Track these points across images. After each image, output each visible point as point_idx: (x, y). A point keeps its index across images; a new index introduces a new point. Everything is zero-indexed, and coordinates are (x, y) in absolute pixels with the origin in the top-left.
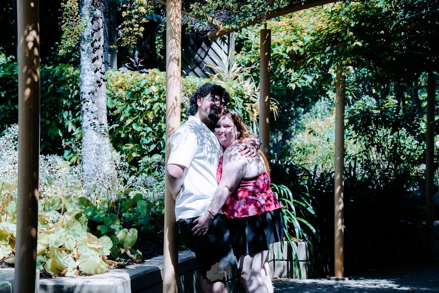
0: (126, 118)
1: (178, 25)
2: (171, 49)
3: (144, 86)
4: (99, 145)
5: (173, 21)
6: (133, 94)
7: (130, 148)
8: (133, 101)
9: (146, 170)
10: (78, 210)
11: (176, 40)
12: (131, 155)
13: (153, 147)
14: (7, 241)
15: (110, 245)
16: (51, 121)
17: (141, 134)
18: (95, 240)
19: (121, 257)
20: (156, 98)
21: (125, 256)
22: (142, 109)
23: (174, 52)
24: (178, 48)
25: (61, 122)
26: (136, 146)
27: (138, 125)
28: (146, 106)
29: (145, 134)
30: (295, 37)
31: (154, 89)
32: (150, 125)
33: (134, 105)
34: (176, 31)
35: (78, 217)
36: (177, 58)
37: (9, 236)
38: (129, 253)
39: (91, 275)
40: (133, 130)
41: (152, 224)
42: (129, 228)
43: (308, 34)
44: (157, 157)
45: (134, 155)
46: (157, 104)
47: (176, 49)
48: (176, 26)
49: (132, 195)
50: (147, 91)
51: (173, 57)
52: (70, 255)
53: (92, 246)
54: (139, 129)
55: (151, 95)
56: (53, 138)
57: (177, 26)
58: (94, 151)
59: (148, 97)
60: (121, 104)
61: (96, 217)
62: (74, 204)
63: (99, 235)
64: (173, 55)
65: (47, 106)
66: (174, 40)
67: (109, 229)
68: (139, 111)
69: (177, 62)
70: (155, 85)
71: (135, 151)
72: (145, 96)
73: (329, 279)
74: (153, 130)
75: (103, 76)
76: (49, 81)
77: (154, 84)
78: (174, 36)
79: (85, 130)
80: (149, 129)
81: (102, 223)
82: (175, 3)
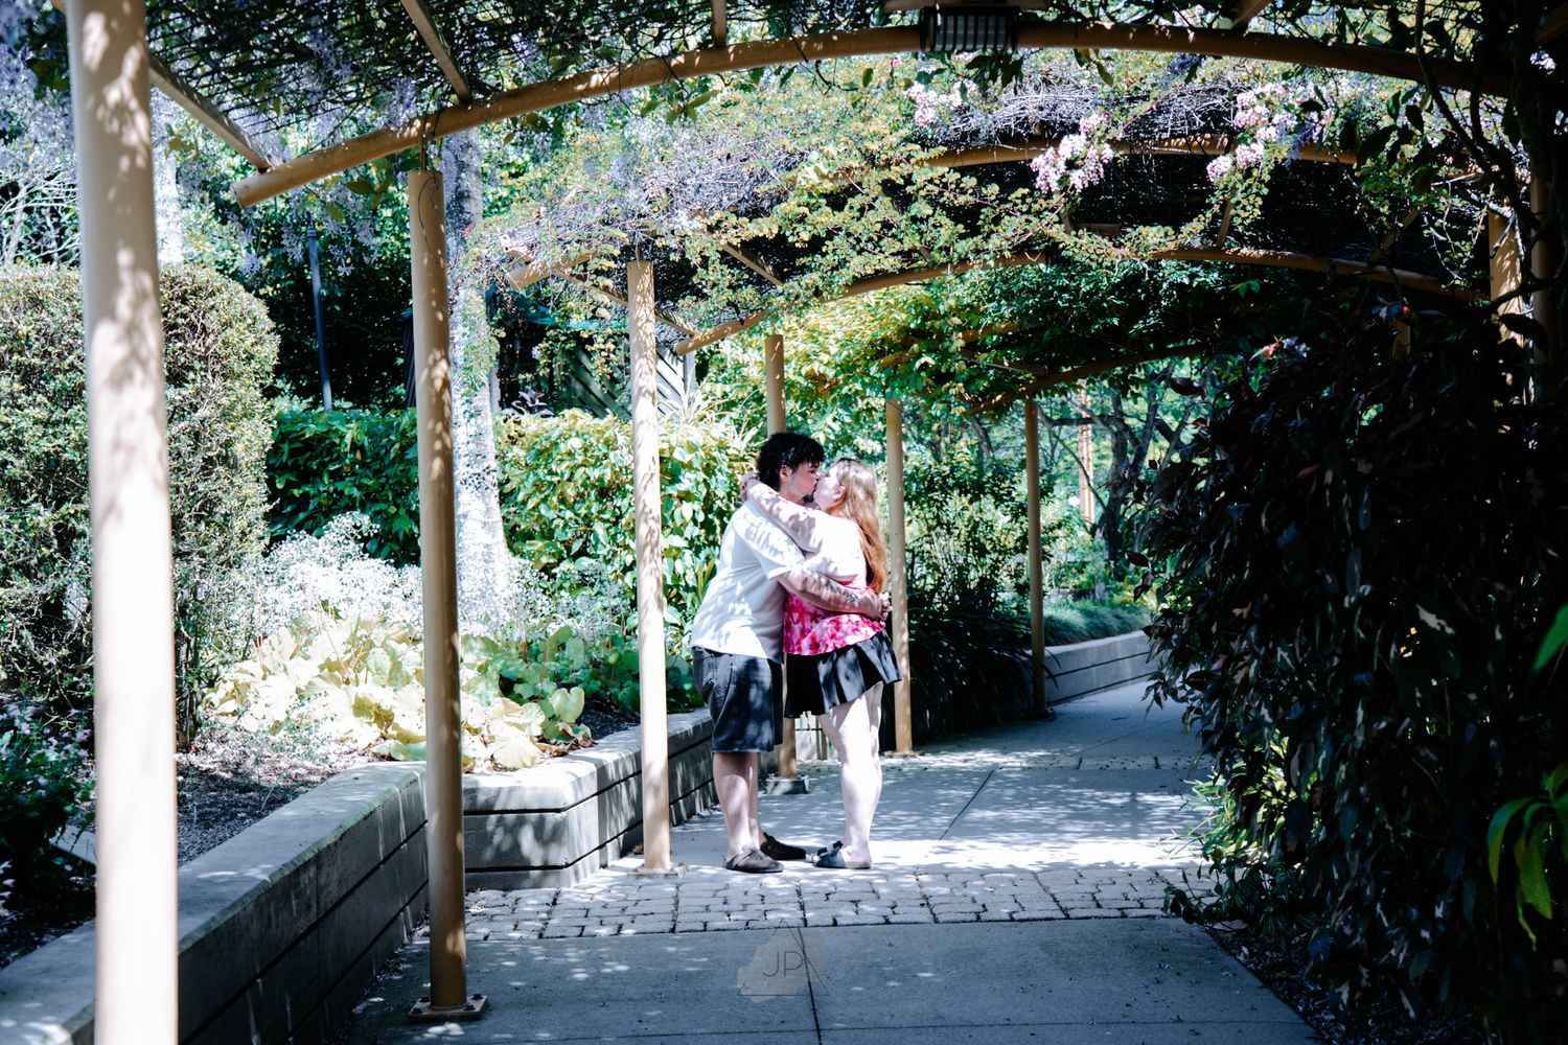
0: (529, 496)
1: (651, 334)
3: (559, 437)
4: (487, 546)
5: (641, 330)
6: (540, 453)
7: (536, 548)
8: (538, 466)
9: (566, 585)
10: (484, 658)
11: (649, 359)
12: (538, 560)
13: (576, 547)
14: (371, 717)
15: (542, 718)
16: (398, 507)
17: (555, 522)
18: (517, 710)
19: (558, 738)
20: (580, 459)
21: (565, 735)
22: (555, 479)
24: (653, 374)
25: (414, 508)
26: (547, 546)
27: (549, 508)
28: (562, 475)
29: (562, 523)
30: (816, 348)
31: (575, 443)
32: (571, 508)
33: (541, 472)
34: (649, 345)
35: (483, 669)
36: (653, 391)
37: (374, 708)
38: (570, 731)
39: (514, 770)
40: (540, 516)
41: (596, 679)
42: (569, 686)
43: (837, 341)
44: (585, 562)
45: (544, 560)
46: (582, 469)
47: (651, 376)
48: (648, 337)
49: (553, 629)
50: (563, 448)
51: (645, 389)
52: (477, 738)
53: (512, 720)
54: (552, 514)
55: (570, 454)
56: (401, 536)
57: (651, 338)
58: (480, 557)
59: (565, 457)
60: (518, 472)
61: (511, 669)
62: (476, 651)
63: (519, 699)
64: (644, 386)
65: (391, 481)
66: (646, 361)
67: (535, 689)
68: (551, 483)
70: (577, 435)
71: (544, 553)
72: (559, 457)
73: (891, 757)
74: (576, 515)
75: (518, 428)
76: (393, 438)
77: (574, 434)
78: (645, 354)
79: (462, 520)
80: (569, 514)
81: (520, 681)
82: (644, 297)
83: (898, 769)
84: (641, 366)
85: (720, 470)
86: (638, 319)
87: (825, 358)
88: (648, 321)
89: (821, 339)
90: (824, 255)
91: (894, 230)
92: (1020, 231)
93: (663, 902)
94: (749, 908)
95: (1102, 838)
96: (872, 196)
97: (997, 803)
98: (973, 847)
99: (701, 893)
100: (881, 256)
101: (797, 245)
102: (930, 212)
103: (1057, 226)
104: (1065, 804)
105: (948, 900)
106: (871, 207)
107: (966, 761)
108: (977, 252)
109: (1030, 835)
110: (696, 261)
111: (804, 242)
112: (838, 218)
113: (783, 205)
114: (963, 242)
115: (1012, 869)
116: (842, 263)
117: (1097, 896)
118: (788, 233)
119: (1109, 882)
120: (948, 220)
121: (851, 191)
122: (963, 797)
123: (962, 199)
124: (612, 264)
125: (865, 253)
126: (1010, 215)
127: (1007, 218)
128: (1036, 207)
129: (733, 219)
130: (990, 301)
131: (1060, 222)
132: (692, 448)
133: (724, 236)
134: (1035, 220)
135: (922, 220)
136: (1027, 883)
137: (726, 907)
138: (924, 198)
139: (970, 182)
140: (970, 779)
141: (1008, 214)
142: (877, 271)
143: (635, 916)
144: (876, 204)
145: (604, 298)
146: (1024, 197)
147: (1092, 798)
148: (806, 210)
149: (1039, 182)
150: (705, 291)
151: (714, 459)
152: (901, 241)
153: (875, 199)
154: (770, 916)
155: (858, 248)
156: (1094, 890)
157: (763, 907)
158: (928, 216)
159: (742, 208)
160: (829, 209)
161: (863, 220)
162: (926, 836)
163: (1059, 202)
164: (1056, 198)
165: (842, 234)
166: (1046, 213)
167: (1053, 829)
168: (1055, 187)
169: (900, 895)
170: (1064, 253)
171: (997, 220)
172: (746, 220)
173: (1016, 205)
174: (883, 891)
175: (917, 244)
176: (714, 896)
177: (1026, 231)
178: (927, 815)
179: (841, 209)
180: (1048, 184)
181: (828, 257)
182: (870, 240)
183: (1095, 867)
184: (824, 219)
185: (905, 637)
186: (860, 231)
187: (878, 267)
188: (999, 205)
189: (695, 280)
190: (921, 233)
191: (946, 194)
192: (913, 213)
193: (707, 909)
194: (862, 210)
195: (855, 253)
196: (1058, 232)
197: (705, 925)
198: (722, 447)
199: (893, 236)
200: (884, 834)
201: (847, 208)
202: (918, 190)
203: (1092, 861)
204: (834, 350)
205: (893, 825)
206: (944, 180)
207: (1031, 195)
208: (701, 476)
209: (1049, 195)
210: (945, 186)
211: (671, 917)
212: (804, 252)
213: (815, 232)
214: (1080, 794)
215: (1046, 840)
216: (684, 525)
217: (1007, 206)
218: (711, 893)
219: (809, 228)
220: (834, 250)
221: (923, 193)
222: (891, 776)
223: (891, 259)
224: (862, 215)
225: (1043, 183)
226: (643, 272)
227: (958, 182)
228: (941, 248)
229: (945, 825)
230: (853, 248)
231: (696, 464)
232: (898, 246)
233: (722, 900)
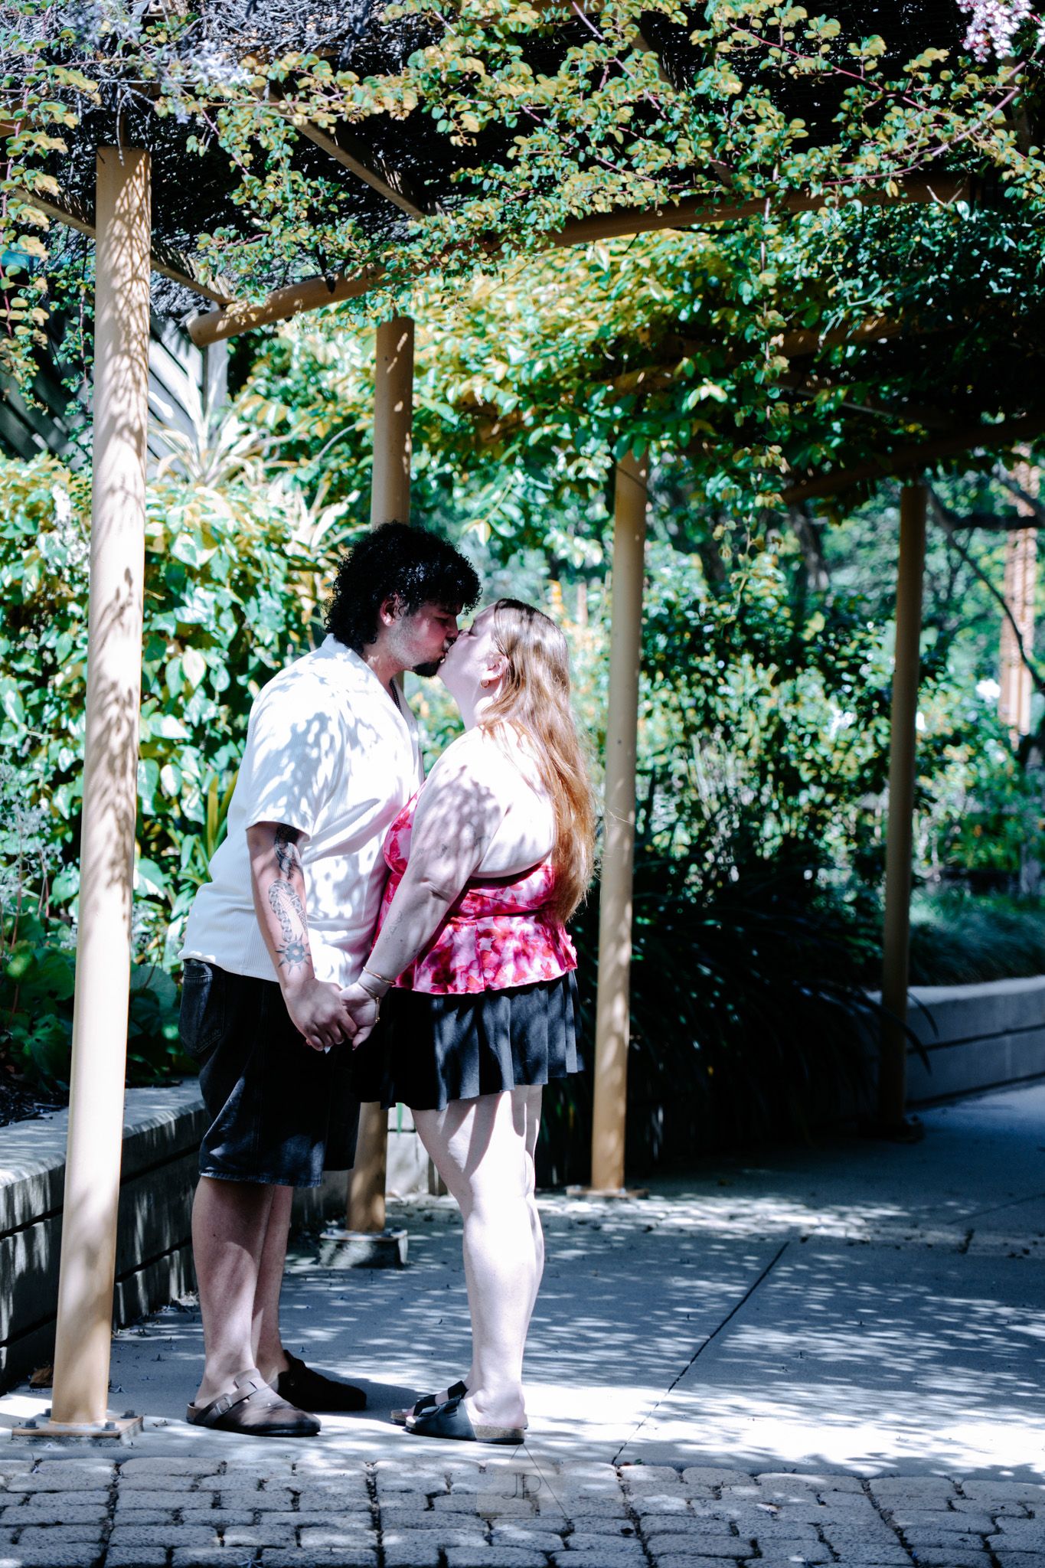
1: (140, 306)
2: (115, 392)
5: (120, 291)
11: (132, 358)
23: (124, 404)
24: (138, 391)
30: (480, 347)
34: (134, 328)
36: (137, 427)
43: (526, 336)
47: (134, 394)
48: (132, 311)
51: (121, 422)
57: (137, 314)
64: (121, 414)
66: (126, 362)
69: (134, 442)
78: (124, 346)
82: (130, 227)
83: (591, 1226)
84: (116, 372)
85: (267, 588)
86: (115, 271)
87: (499, 371)
88: (135, 277)
89: (491, 328)
90: (510, 165)
91: (659, 124)
92: (922, 140)
93: (81, 1497)
94: (266, 1518)
95: (1009, 1412)
96: (618, 46)
97: (792, 1315)
98: (738, 1410)
99: (167, 1482)
100: (628, 177)
101: (454, 140)
102: (737, 87)
103: (1001, 133)
104: (935, 1328)
105: (680, 1525)
106: (616, 71)
107: (732, 1217)
108: (827, 178)
109: (858, 1392)
110: (241, 158)
111: (469, 135)
112: (546, 89)
113: (431, 50)
114: (800, 158)
115: (820, 1466)
116: (546, 186)
117: (994, 1541)
118: (437, 113)
119: (1019, 1511)
120: (772, 109)
121: (576, 34)
122: (723, 1296)
123: (806, 64)
124: (59, 145)
125: (596, 168)
126: (905, 106)
127: (897, 110)
128: (960, 89)
129: (324, 73)
130: (848, 274)
131: (1007, 127)
132: (212, 537)
133: (302, 107)
134: (954, 118)
135: (719, 107)
136: (847, 1500)
137: (217, 1515)
138: (728, 57)
139: (826, 28)
140: (739, 1258)
141: (900, 103)
142: (616, 207)
143: (20, 1528)
144: (627, 66)
145: (38, 217)
146: (936, 68)
147: (991, 1320)
148: (478, 66)
149: (973, 38)
150: (256, 222)
151: (257, 564)
152: (672, 146)
153: (623, 55)
154: (310, 1540)
155: (582, 157)
156: (987, 1527)
157: (293, 1518)
158: (734, 97)
159: (346, 53)
160: (526, 69)
161: (597, 96)
162: (642, 1377)
163: (1010, 82)
164: (1004, 73)
165: (552, 123)
166: (980, 104)
167: (907, 1382)
168: (1004, 48)
169: (583, 1508)
170: (1009, 192)
171: (875, 117)
172: (352, 76)
173: (918, 83)
174: (546, 1495)
175: (704, 155)
176: (194, 1489)
177: (935, 142)
178: (647, 1331)
179: (552, 72)
180: (990, 42)
181: (518, 170)
182: (609, 140)
183: (992, 1474)
184: (515, 89)
185: (625, 953)
186: (588, 120)
187: (619, 200)
188: (881, 82)
189: (236, 198)
190: (714, 131)
191: (774, 51)
192: (702, 88)
193: (176, 1517)
194: (595, 77)
195: (573, 166)
196: (1001, 146)
197: (170, 1552)
198: (276, 540)
199: (658, 137)
200: (557, 1368)
201: (564, 66)
202: (716, 40)
203: (984, 1462)
204: (516, 354)
205: (575, 1349)
206: (772, 21)
207: (951, 63)
208: (228, 596)
209: (991, 66)
210: (773, 34)
211: (96, 1533)
212: (468, 157)
213: (495, 115)
214: (966, 1309)
215: (890, 1405)
216: (188, 694)
217: (901, 84)
218: (189, 1481)
219: (484, 106)
220: (532, 157)
221: (724, 47)
222: (578, 1240)
223: (649, 185)
224: (595, 86)
225: (980, 38)
226: (130, 172)
227: (800, 27)
228: (753, 167)
229: (683, 1355)
230: (573, 156)
231: (219, 571)
232: (664, 158)
233: (209, 1498)
